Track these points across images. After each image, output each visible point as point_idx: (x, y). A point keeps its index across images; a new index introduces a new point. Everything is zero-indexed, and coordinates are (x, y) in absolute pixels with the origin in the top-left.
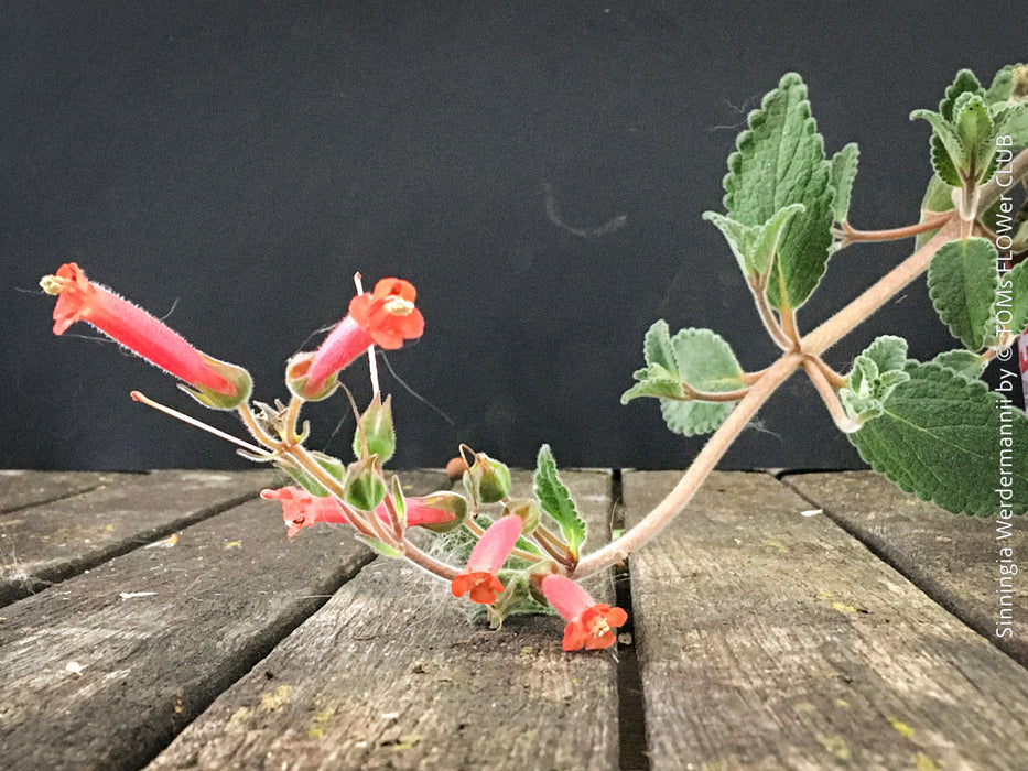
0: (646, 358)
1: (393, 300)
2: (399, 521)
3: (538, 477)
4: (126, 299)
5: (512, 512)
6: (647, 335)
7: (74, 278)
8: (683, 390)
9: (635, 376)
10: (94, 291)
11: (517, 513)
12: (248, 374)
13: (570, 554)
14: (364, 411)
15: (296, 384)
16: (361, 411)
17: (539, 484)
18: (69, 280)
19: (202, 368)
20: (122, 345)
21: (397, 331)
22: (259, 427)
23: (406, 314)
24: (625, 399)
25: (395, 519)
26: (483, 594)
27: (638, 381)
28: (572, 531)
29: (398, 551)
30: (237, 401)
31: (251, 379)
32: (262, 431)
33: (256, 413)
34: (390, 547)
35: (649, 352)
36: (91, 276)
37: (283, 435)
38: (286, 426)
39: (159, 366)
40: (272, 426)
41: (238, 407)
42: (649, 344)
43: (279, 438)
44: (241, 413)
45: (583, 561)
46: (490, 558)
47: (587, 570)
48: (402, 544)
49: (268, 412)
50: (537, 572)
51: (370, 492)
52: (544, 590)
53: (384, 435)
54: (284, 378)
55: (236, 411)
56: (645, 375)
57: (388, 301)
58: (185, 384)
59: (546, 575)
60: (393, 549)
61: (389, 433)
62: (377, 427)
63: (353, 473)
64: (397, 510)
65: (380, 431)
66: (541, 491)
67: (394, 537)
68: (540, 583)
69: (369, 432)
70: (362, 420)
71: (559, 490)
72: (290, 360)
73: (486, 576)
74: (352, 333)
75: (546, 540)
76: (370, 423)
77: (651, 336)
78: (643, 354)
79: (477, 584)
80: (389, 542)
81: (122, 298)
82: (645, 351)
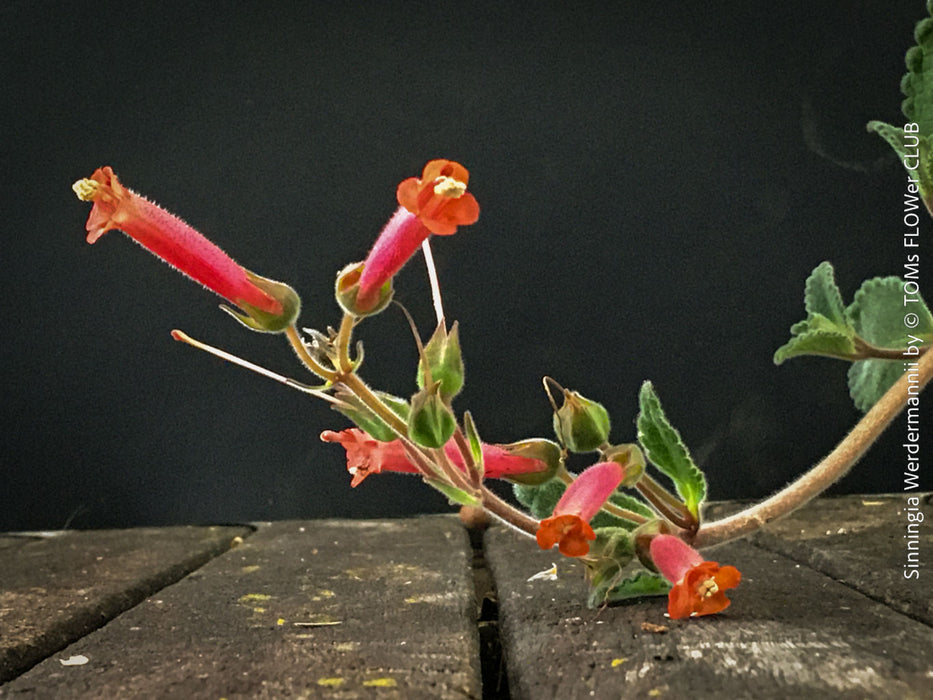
0: (808, 310)
1: (443, 180)
2: (476, 465)
3: (643, 421)
4: (162, 207)
5: (610, 459)
6: (808, 280)
7: (109, 184)
8: (853, 344)
9: (793, 330)
10: (129, 197)
11: (616, 459)
12: (294, 292)
13: (688, 514)
14: (428, 341)
15: (345, 297)
16: (425, 342)
17: (644, 431)
18: (104, 185)
19: (245, 284)
20: (159, 257)
21: (451, 219)
22: (309, 354)
23: (459, 197)
24: (779, 357)
25: (470, 462)
26: (574, 545)
27: (796, 336)
28: (688, 486)
29: (474, 499)
30: (283, 322)
31: (298, 299)
32: (313, 359)
33: (306, 341)
34: (464, 492)
35: (811, 301)
36: (125, 182)
37: (336, 362)
38: (338, 351)
39: (198, 282)
40: (324, 354)
41: (284, 330)
42: (810, 292)
43: (333, 368)
44: (289, 337)
45: (705, 526)
46: (580, 503)
47: (711, 538)
48: (479, 491)
49: (319, 339)
50: (644, 533)
51: (436, 424)
52: (652, 554)
53: (451, 364)
54: (334, 292)
55: (283, 336)
56: (805, 328)
57: (438, 183)
58: (228, 304)
59: (654, 536)
60: (469, 496)
61: (457, 362)
62: (442, 357)
63: (417, 403)
64: (471, 451)
65: (445, 360)
66: (646, 438)
67: (468, 482)
68: (648, 547)
69: (433, 363)
70: (425, 351)
71: (666, 434)
72: (339, 272)
73: (576, 520)
74: (402, 226)
75: (660, 499)
76: (434, 353)
77: (812, 282)
78: (805, 305)
79: (565, 532)
80: (464, 487)
81: (158, 207)
82: (806, 300)
